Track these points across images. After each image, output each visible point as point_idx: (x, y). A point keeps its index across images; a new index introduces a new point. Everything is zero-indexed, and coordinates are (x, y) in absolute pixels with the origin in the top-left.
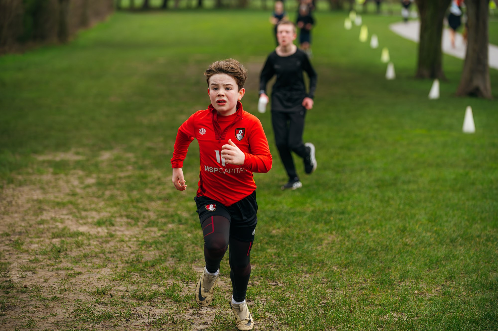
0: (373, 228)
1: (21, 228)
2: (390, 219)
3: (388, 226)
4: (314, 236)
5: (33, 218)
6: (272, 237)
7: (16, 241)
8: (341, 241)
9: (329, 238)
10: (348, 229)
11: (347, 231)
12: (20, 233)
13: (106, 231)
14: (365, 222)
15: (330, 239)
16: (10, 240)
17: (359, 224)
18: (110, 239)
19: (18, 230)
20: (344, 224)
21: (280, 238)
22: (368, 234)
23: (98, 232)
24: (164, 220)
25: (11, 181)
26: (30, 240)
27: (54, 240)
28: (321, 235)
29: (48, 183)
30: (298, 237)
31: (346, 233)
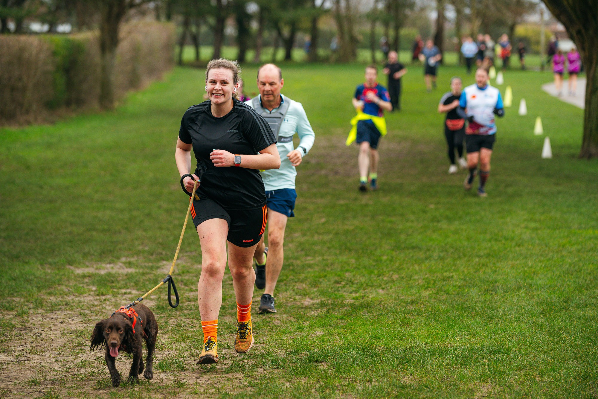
0: (542, 374)
1: (55, 373)
2: (564, 360)
3: (563, 371)
4: (461, 386)
5: (71, 358)
6: (403, 387)
7: (49, 393)
8: (499, 393)
9: (483, 389)
10: (508, 375)
11: (506, 378)
12: (53, 382)
13: (172, 378)
14: (530, 365)
15: (485, 390)
16: (40, 392)
17: (522, 368)
18: (178, 390)
19: (51, 376)
20: (502, 368)
21: (415, 389)
22: (536, 383)
23: (162, 380)
24: (251, 362)
25: (39, 304)
26: (67, 390)
27: (101, 391)
28: (471, 385)
29: (90, 306)
30: (439, 388)
31: (506, 381)
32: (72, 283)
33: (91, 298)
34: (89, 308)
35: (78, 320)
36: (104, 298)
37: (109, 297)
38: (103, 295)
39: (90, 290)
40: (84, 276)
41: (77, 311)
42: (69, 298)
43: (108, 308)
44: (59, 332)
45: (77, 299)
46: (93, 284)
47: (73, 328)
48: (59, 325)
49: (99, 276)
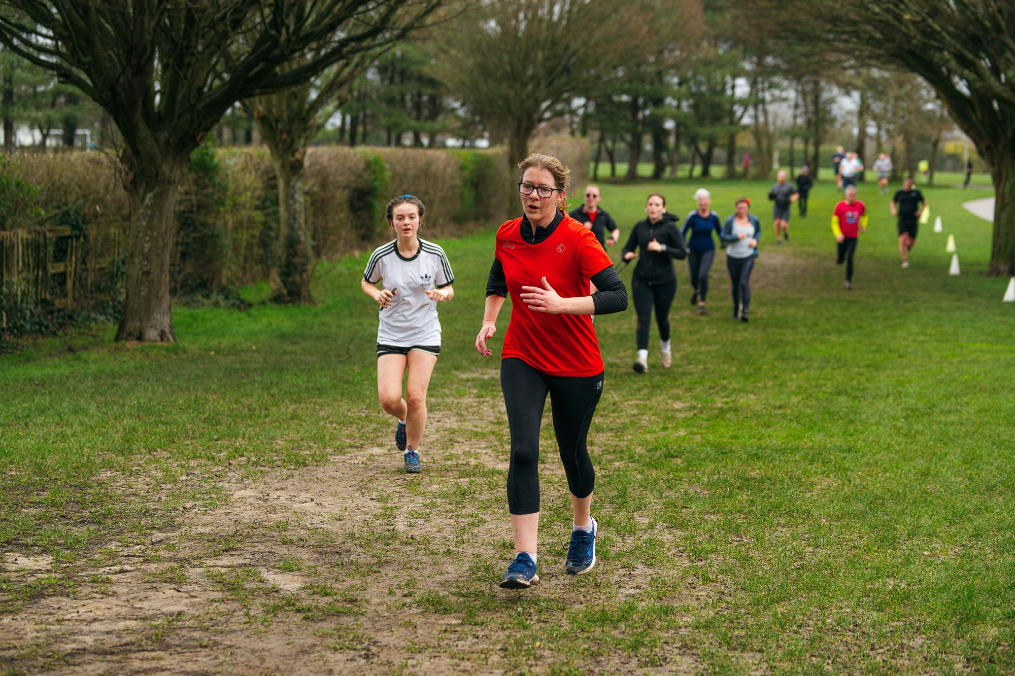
32: (454, 387)
33: (471, 400)
34: (466, 409)
35: (454, 419)
36: (482, 400)
37: (487, 399)
38: (482, 397)
39: (470, 393)
40: (467, 380)
41: (455, 411)
42: (449, 400)
43: (485, 409)
44: (434, 430)
45: (456, 401)
46: (475, 387)
47: (448, 426)
48: (436, 423)
49: (481, 379)
